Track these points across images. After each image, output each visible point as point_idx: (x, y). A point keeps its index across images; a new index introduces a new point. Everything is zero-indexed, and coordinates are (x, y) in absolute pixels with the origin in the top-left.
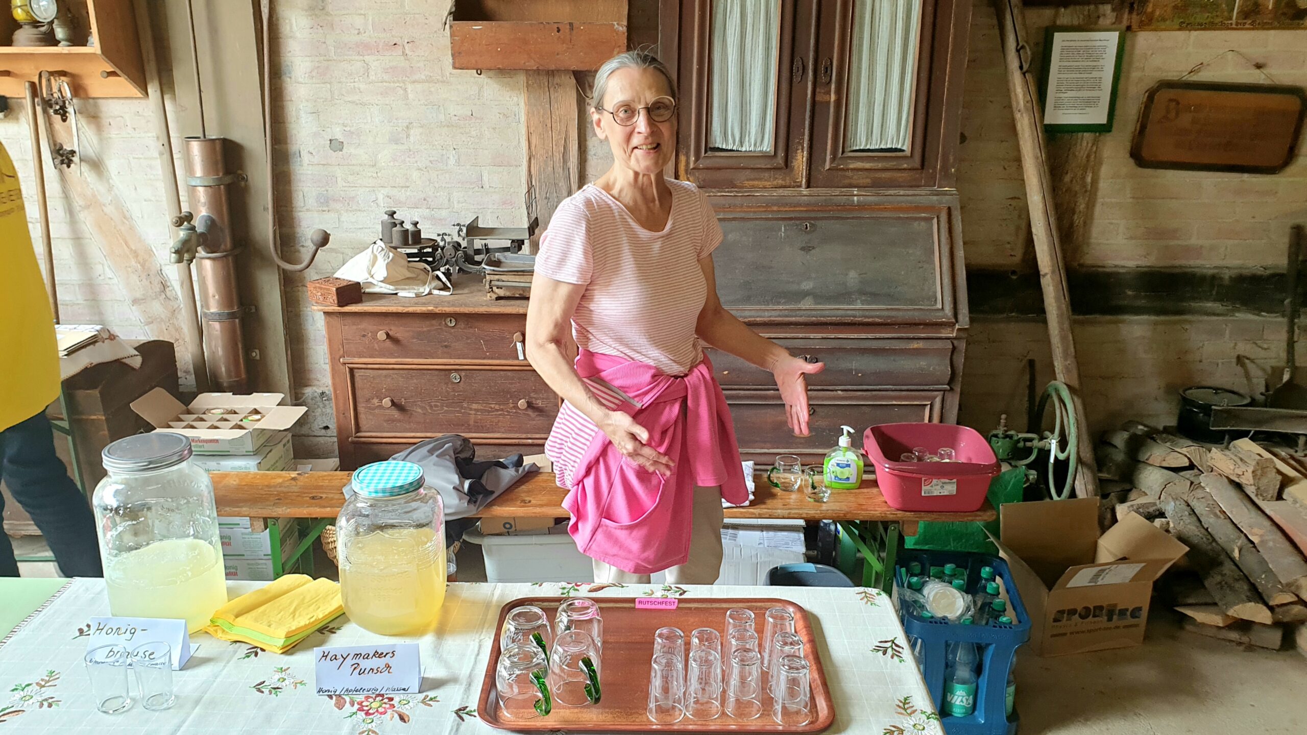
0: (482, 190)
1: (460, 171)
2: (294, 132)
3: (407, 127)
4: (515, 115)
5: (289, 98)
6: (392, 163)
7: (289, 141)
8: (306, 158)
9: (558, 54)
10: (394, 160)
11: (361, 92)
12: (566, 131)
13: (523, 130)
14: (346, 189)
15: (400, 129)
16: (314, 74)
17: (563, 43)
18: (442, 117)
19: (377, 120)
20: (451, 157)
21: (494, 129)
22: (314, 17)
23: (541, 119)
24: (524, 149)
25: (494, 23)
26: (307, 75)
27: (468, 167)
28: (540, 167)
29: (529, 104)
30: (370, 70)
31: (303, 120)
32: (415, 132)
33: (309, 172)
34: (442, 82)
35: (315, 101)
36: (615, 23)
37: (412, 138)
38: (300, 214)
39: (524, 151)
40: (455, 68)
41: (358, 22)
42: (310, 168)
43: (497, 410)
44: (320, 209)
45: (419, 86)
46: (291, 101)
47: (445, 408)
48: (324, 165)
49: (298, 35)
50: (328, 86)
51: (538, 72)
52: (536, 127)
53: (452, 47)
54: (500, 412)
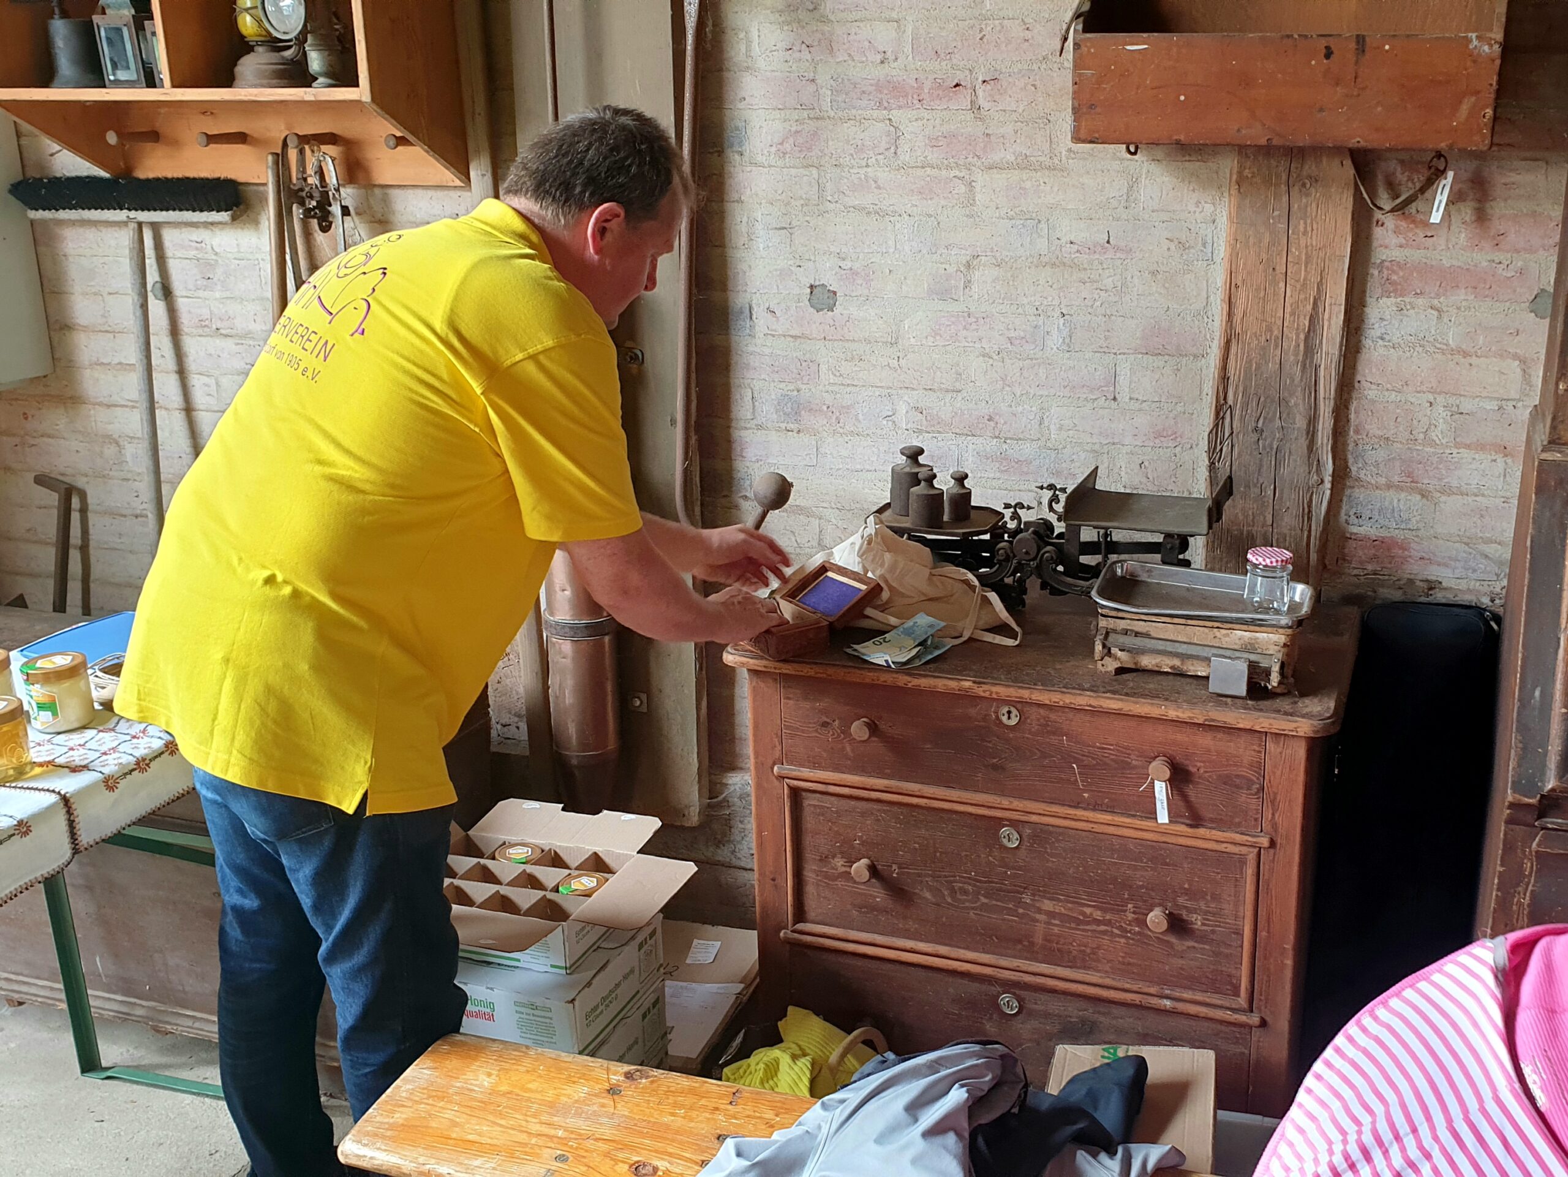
0: (1114, 405)
1: (1071, 363)
2: (743, 266)
3: (968, 265)
4: (1204, 245)
5: (735, 196)
6: (930, 339)
7: (730, 286)
8: (761, 321)
9: (1321, 110)
10: (936, 333)
11: (879, 188)
12: (1320, 284)
13: (1219, 278)
14: (836, 388)
15: (951, 269)
16: (787, 147)
17: (1337, 84)
18: (1042, 245)
19: (907, 248)
20: (1055, 333)
21: (1154, 273)
22: (795, 25)
23: (1264, 256)
24: (1217, 319)
25: (1175, 37)
26: (773, 149)
27: (1088, 355)
28: (1250, 362)
29: (1238, 220)
30: (901, 141)
31: (760, 244)
32: (984, 277)
33: (767, 351)
34: (1049, 168)
35: (788, 203)
36: (1474, 35)
37: (975, 288)
38: (743, 433)
39: (1217, 323)
40: (1077, 138)
41: (884, 35)
42: (769, 341)
43: (1098, 922)
44: (783, 426)
45: (1000, 179)
46: (740, 201)
47: (984, 900)
48: (795, 337)
49: (761, 64)
50: (814, 171)
51: (1267, 151)
52: (1249, 273)
53: (1074, 93)
54: (1103, 928)
